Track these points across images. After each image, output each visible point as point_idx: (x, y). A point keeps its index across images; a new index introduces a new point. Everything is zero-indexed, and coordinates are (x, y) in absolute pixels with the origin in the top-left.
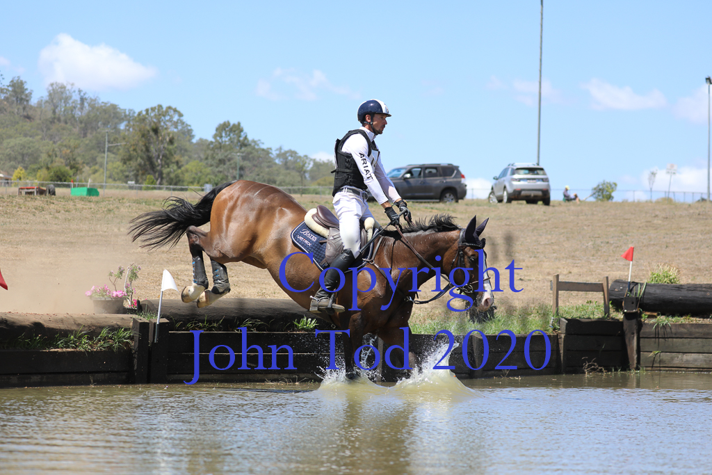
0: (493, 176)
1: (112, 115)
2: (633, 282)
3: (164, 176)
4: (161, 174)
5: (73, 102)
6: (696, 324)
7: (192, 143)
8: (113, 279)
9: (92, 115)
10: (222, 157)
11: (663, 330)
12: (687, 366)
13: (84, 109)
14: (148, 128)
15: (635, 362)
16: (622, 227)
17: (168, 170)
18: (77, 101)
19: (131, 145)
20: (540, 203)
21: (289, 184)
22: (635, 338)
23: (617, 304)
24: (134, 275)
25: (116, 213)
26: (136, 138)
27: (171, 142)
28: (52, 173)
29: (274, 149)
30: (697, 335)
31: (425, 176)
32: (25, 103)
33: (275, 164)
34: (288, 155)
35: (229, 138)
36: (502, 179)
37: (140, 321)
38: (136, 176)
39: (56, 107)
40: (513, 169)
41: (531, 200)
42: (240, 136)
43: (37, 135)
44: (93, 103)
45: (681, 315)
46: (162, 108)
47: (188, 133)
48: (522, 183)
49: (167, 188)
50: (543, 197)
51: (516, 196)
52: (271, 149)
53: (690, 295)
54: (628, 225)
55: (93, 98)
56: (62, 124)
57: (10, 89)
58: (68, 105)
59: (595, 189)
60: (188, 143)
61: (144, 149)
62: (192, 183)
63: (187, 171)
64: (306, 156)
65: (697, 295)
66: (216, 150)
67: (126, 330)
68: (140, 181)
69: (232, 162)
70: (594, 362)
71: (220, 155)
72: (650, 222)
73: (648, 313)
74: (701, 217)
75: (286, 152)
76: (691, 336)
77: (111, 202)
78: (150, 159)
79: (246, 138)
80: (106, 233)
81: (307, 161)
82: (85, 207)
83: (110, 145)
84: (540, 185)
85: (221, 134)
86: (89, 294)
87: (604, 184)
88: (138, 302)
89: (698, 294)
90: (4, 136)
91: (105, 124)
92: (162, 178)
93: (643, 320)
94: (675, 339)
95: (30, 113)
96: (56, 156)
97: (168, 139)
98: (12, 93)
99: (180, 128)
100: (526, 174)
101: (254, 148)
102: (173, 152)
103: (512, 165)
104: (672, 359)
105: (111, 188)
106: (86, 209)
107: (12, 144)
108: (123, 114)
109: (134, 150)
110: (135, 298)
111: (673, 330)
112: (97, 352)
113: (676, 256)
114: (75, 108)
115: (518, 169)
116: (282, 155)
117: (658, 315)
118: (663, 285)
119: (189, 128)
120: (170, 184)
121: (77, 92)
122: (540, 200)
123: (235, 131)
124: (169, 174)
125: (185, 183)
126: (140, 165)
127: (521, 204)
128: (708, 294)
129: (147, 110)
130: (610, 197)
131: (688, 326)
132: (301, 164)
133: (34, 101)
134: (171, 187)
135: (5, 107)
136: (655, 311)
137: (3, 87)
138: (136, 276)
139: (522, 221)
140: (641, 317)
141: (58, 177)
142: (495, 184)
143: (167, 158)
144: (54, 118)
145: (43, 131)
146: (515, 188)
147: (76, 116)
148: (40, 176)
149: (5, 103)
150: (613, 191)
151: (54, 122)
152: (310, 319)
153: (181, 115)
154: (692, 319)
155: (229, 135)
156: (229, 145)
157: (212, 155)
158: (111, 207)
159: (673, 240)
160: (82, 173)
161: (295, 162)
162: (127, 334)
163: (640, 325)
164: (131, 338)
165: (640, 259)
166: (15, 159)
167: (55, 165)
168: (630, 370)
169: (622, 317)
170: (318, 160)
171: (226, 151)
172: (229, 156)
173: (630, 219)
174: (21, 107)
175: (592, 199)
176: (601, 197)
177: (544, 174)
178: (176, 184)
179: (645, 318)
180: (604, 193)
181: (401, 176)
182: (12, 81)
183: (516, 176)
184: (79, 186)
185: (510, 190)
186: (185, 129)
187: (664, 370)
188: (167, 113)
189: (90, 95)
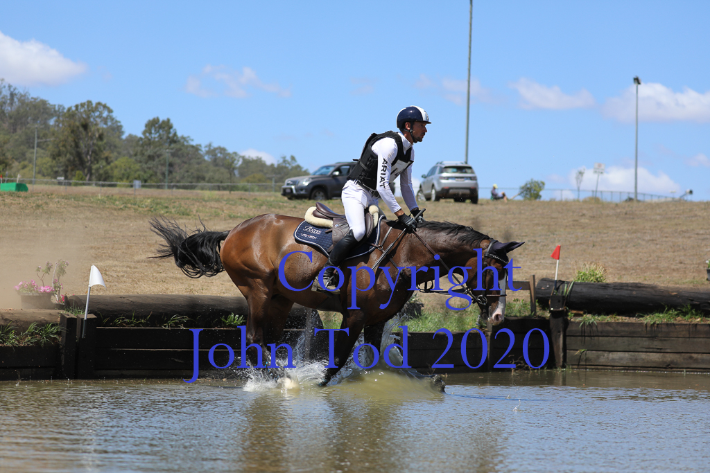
1: (42, 110)
2: (560, 281)
3: (93, 171)
4: (90, 170)
5: (3, 98)
6: (622, 323)
7: (121, 139)
8: (41, 274)
9: (22, 110)
10: (152, 154)
11: (589, 328)
12: (612, 364)
13: (14, 104)
14: (78, 123)
15: (561, 360)
16: (549, 225)
17: (97, 166)
18: (7, 96)
19: (60, 141)
20: (468, 201)
21: (217, 181)
22: (562, 336)
23: (544, 303)
24: (62, 271)
25: (45, 208)
26: (66, 133)
27: (101, 137)
29: (203, 146)
30: (623, 334)
33: (204, 160)
34: (217, 151)
35: (157, 134)
36: (431, 177)
37: (68, 317)
38: (65, 172)
40: (441, 168)
41: (459, 198)
42: (169, 133)
44: (23, 98)
45: (607, 314)
46: (92, 104)
47: (118, 129)
48: (450, 181)
49: (97, 185)
50: (472, 196)
51: (444, 194)
52: (200, 145)
53: (616, 294)
54: (556, 224)
55: (23, 93)
59: (522, 188)
60: (117, 140)
61: (73, 144)
62: (121, 179)
63: (116, 167)
64: (235, 153)
65: (623, 294)
66: (145, 147)
67: (53, 325)
68: (70, 177)
69: (161, 158)
70: (520, 360)
71: (149, 152)
72: (577, 221)
73: (575, 312)
74: (628, 216)
75: (215, 149)
76: (617, 334)
77: (40, 198)
78: (79, 155)
79: (175, 134)
80: (35, 229)
81: (237, 158)
82: (13, 202)
83: (40, 140)
84: (468, 183)
85: (150, 130)
86: (17, 288)
87: (532, 183)
88: (66, 297)
89: (624, 293)
91: (35, 120)
92: (91, 174)
93: (569, 318)
94: (601, 338)
97: (97, 135)
99: (109, 124)
100: (454, 172)
101: (183, 145)
102: (102, 149)
103: (441, 163)
104: (598, 357)
105: (41, 183)
106: (14, 204)
108: (53, 110)
109: (64, 146)
110: (63, 293)
111: (600, 329)
112: (24, 347)
113: (603, 255)
114: (4, 103)
115: (446, 167)
116: (212, 152)
117: (585, 313)
119: (119, 124)
120: (100, 180)
121: (7, 87)
122: (468, 198)
123: (164, 128)
124: (97, 170)
125: (114, 179)
126: (69, 160)
127: (450, 202)
128: (634, 293)
129: (77, 106)
130: (537, 196)
131: (614, 325)
132: (230, 161)
134: (101, 183)
136: (581, 310)
138: (64, 271)
140: (568, 316)
142: (424, 183)
143: (96, 155)
146: (443, 186)
147: (6, 111)
150: (541, 190)
152: (237, 316)
153: (110, 111)
154: (618, 317)
155: (158, 132)
156: (158, 141)
157: (142, 151)
158: (40, 202)
159: (599, 239)
160: (11, 168)
161: (224, 159)
162: (54, 329)
163: (567, 323)
164: (58, 333)
165: (566, 258)
168: (556, 368)
169: (549, 315)
170: (247, 157)
171: (155, 147)
172: (158, 153)
173: (557, 218)
175: (520, 198)
176: (528, 196)
177: (473, 172)
178: (105, 180)
179: (571, 316)
180: (532, 191)
181: (329, 174)
183: (444, 175)
184: (8, 181)
185: (438, 188)
186: (115, 125)
187: (590, 369)
188: (96, 109)
189: (20, 91)
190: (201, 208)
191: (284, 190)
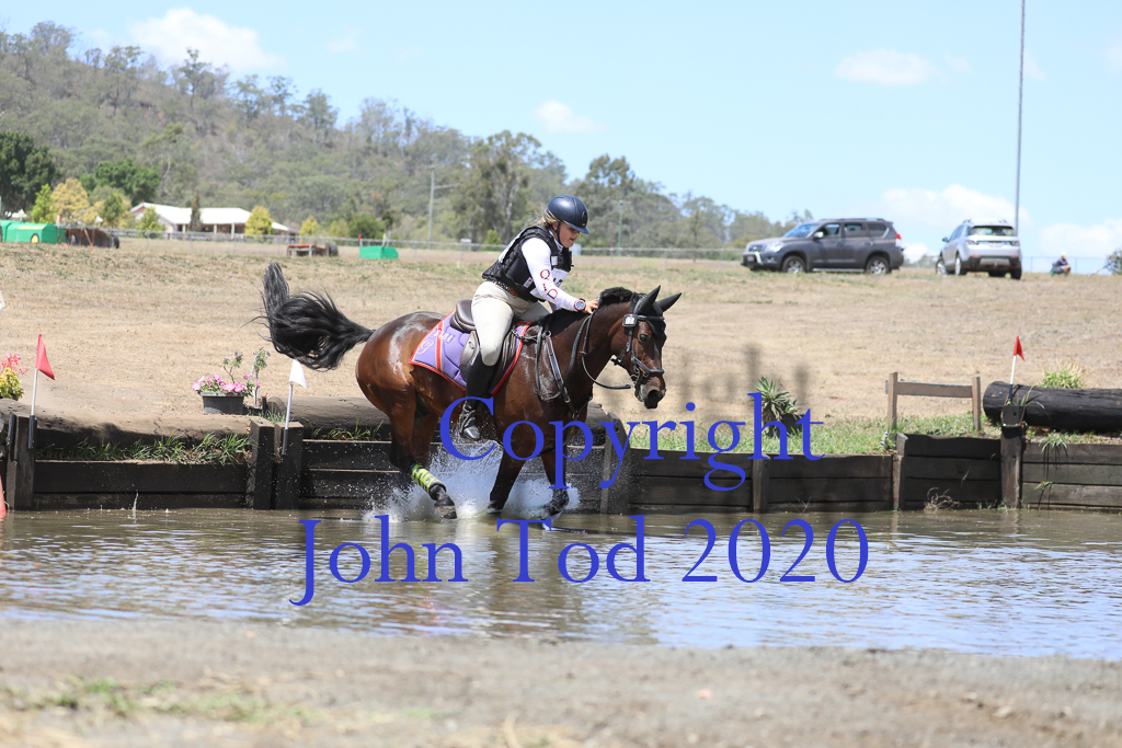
0: (943, 236)
1: (451, 145)
2: (1017, 385)
4: (510, 228)
5: (395, 126)
6: (1101, 445)
7: (564, 185)
9: (423, 143)
11: (1055, 452)
12: (1087, 503)
13: (412, 136)
15: (1017, 496)
16: (1089, 310)
17: (520, 223)
18: (401, 124)
19: (468, 188)
20: (1008, 275)
21: (692, 245)
22: (1017, 463)
23: (994, 414)
26: (477, 176)
27: (525, 183)
28: (355, 227)
29: (680, 195)
30: (1102, 460)
31: (844, 236)
32: (328, 126)
33: (681, 216)
34: (699, 203)
35: (607, 179)
36: (957, 240)
37: (261, 425)
38: (474, 231)
39: (372, 132)
40: (969, 228)
41: (996, 272)
42: (625, 177)
43: (346, 171)
44: (423, 127)
45: (1081, 432)
46: (511, 135)
47: (558, 171)
48: (983, 247)
50: (1012, 268)
51: (972, 266)
52: (675, 195)
53: (1094, 405)
54: (1100, 308)
55: (424, 120)
56: (380, 156)
57: (307, 106)
58: (388, 130)
60: (558, 186)
61: (485, 193)
64: (725, 206)
65: (1103, 405)
66: (591, 197)
67: (240, 436)
68: (480, 238)
69: (612, 212)
70: (947, 494)
71: (596, 205)
73: (1036, 429)
75: (696, 201)
76: (1093, 461)
78: (491, 207)
79: (632, 181)
81: (727, 213)
83: (439, 187)
84: (1007, 250)
85: (596, 172)
86: (197, 387)
88: (264, 399)
89: (1105, 403)
90: (297, 173)
91: (441, 158)
93: (1027, 437)
94: (1071, 466)
95: (336, 140)
96: (362, 202)
97: (519, 179)
98: (311, 113)
99: (547, 163)
100: (988, 234)
101: (643, 194)
102: (527, 197)
103: (969, 221)
104: (1067, 493)
105: (444, 248)
107: (308, 183)
108: (466, 144)
109: (473, 195)
110: (261, 394)
111: (1070, 453)
112: (196, 465)
114: (398, 133)
115: (976, 227)
116: (692, 204)
117: (1050, 431)
118: (1057, 390)
119: (561, 164)
121: (402, 111)
122: (1007, 272)
123: (617, 169)
126: (478, 215)
127: (982, 277)
128: (1119, 403)
129: (490, 139)
131: (1090, 448)
132: (719, 216)
133: (340, 124)
135: (300, 132)
136: (1046, 426)
137: (296, 104)
139: (958, 300)
140: (1026, 434)
141: (363, 230)
142: (946, 249)
143: (518, 207)
144: (369, 148)
145: (351, 167)
146: (972, 254)
147: (400, 145)
148: (335, 230)
149: (300, 126)
151: (369, 154)
153: (538, 145)
154: (1095, 437)
155: (609, 175)
156: (609, 188)
160: (399, 223)
161: (710, 215)
162: (245, 442)
163: (1024, 445)
164: (246, 448)
166: (312, 205)
167: (360, 213)
169: (1000, 434)
170: (742, 211)
171: (604, 196)
172: (608, 205)
174: (322, 131)
176: (1118, 269)
177: (1015, 235)
179: (1031, 436)
181: (809, 235)
182: (309, 96)
183: (974, 238)
184: (372, 244)
185: (964, 257)
186: (555, 166)
187: (1057, 509)
188: (518, 141)
189: (420, 115)
190: (603, 282)
191: (746, 258)
